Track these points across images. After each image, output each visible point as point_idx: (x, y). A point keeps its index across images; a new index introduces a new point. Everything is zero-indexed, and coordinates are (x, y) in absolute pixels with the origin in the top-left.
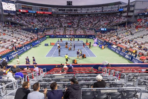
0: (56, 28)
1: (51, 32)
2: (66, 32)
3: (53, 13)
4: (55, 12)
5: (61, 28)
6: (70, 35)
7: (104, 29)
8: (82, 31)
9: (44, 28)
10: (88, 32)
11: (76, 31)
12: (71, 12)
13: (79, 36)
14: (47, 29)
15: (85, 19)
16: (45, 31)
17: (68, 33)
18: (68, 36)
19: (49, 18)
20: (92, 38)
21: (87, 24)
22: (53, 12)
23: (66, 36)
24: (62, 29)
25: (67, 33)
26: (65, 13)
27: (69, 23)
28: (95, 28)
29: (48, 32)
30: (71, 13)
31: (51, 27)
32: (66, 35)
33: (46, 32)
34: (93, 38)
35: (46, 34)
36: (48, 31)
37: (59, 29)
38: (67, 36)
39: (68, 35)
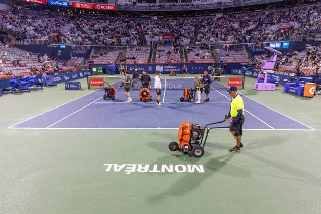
0: (125, 48)
1: (110, 58)
2: (157, 55)
3: (122, 7)
4: (126, 5)
5: (140, 48)
6: (168, 64)
7: (282, 44)
8: (207, 54)
9: (89, 47)
10: (228, 55)
11: (188, 54)
12: (173, 5)
13: (196, 68)
14: (97, 49)
15: (216, 24)
16: (92, 54)
17: (162, 58)
18: (162, 67)
19: (110, 22)
20: (240, 72)
21: (223, 36)
22: (120, 5)
23: (154, 68)
24: (143, 48)
25: (157, 61)
26: (157, 8)
27: (167, 34)
28: (249, 45)
29: (101, 57)
30: (172, 7)
31: (111, 44)
32: (154, 65)
33: (93, 57)
34: (245, 71)
35: (93, 62)
36: (101, 55)
37: (137, 50)
38: (159, 69)
39: (161, 65)
